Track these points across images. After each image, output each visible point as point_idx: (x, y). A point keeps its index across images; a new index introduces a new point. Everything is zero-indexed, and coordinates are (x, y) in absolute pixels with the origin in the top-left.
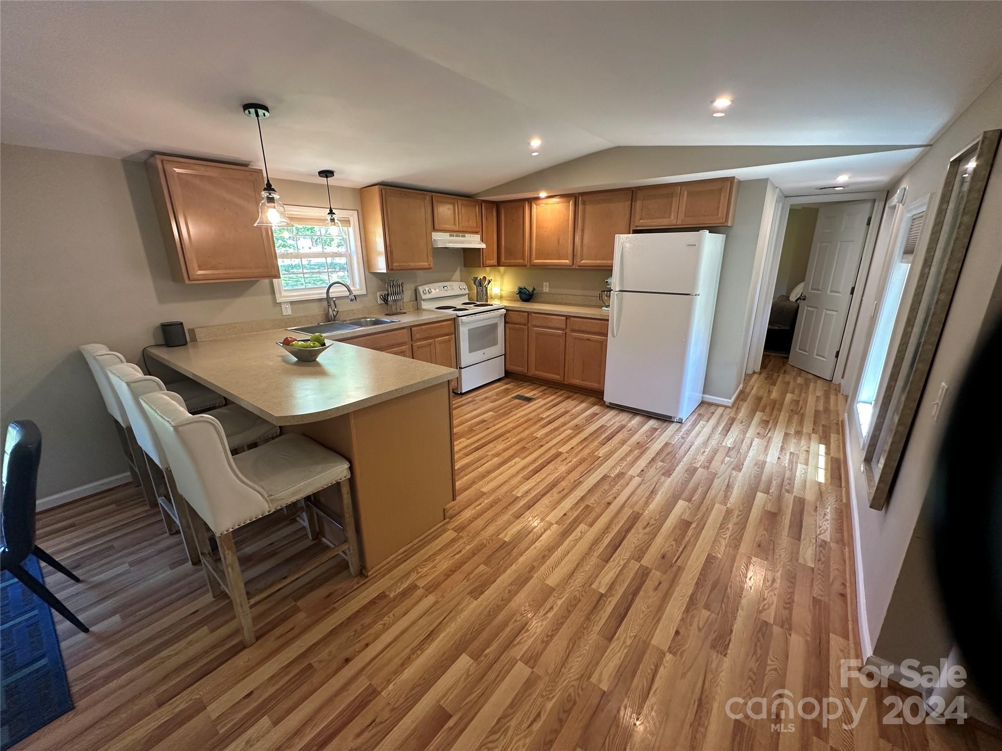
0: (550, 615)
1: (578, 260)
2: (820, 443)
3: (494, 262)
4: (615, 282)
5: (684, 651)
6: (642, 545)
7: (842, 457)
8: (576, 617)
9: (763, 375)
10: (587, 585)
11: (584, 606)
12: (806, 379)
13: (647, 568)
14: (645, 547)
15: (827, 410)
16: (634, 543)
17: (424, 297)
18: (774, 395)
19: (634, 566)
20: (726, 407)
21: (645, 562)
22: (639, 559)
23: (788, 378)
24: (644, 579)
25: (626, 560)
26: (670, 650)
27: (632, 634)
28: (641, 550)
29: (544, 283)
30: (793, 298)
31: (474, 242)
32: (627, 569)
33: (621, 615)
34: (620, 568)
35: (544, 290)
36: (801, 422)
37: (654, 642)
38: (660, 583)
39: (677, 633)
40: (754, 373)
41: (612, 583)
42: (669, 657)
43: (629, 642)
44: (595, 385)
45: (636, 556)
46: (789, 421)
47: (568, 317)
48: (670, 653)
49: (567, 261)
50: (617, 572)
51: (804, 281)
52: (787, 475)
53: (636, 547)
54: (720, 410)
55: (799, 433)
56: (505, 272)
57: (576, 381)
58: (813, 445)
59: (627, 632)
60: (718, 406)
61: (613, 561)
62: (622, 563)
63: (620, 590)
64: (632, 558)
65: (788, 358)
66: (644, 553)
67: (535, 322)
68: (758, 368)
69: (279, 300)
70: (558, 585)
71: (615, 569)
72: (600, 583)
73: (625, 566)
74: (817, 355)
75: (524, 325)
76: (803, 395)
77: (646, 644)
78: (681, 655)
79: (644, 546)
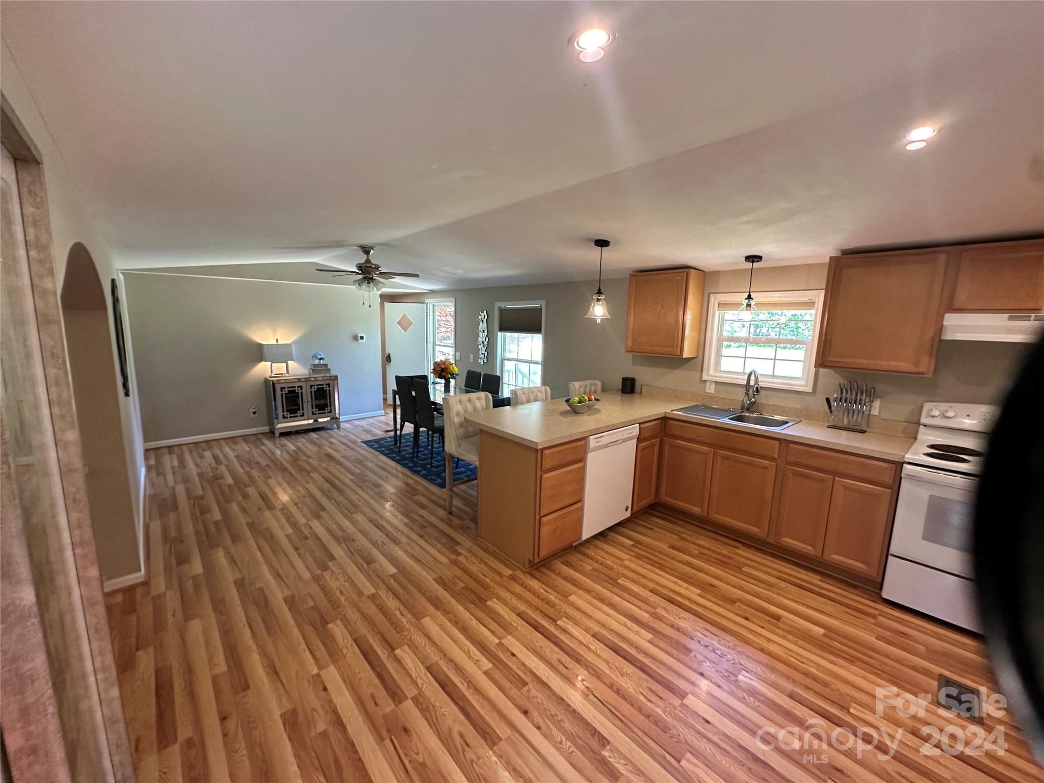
0: (397, 613)
5: (310, 684)
6: (433, 714)
8: (385, 626)
10: (409, 642)
11: (392, 634)
13: (400, 703)
14: (429, 717)
16: (441, 707)
19: (411, 692)
21: (409, 704)
22: (416, 701)
24: (389, 692)
25: (420, 686)
26: (319, 675)
27: (348, 655)
28: (427, 710)
32: (410, 683)
33: (368, 655)
34: (414, 676)
37: (332, 668)
38: (376, 704)
39: (325, 689)
41: (400, 662)
42: (315, 671)
43: (345, 651)
45: (421, 700)
48: (317, 674)
50: (410, 672)
53: (434, 707)
59: (352, 653)
61: (425, 674)
62: (419, 682)
63: (391, 666)
64: (419, 694)
66: (421, 710)
70: (421, 624)
71: (414, 671)
72: (406, 652)
73: (416, 683)
77: (334, 661)
78: (309, 681)
79: (430, 714)
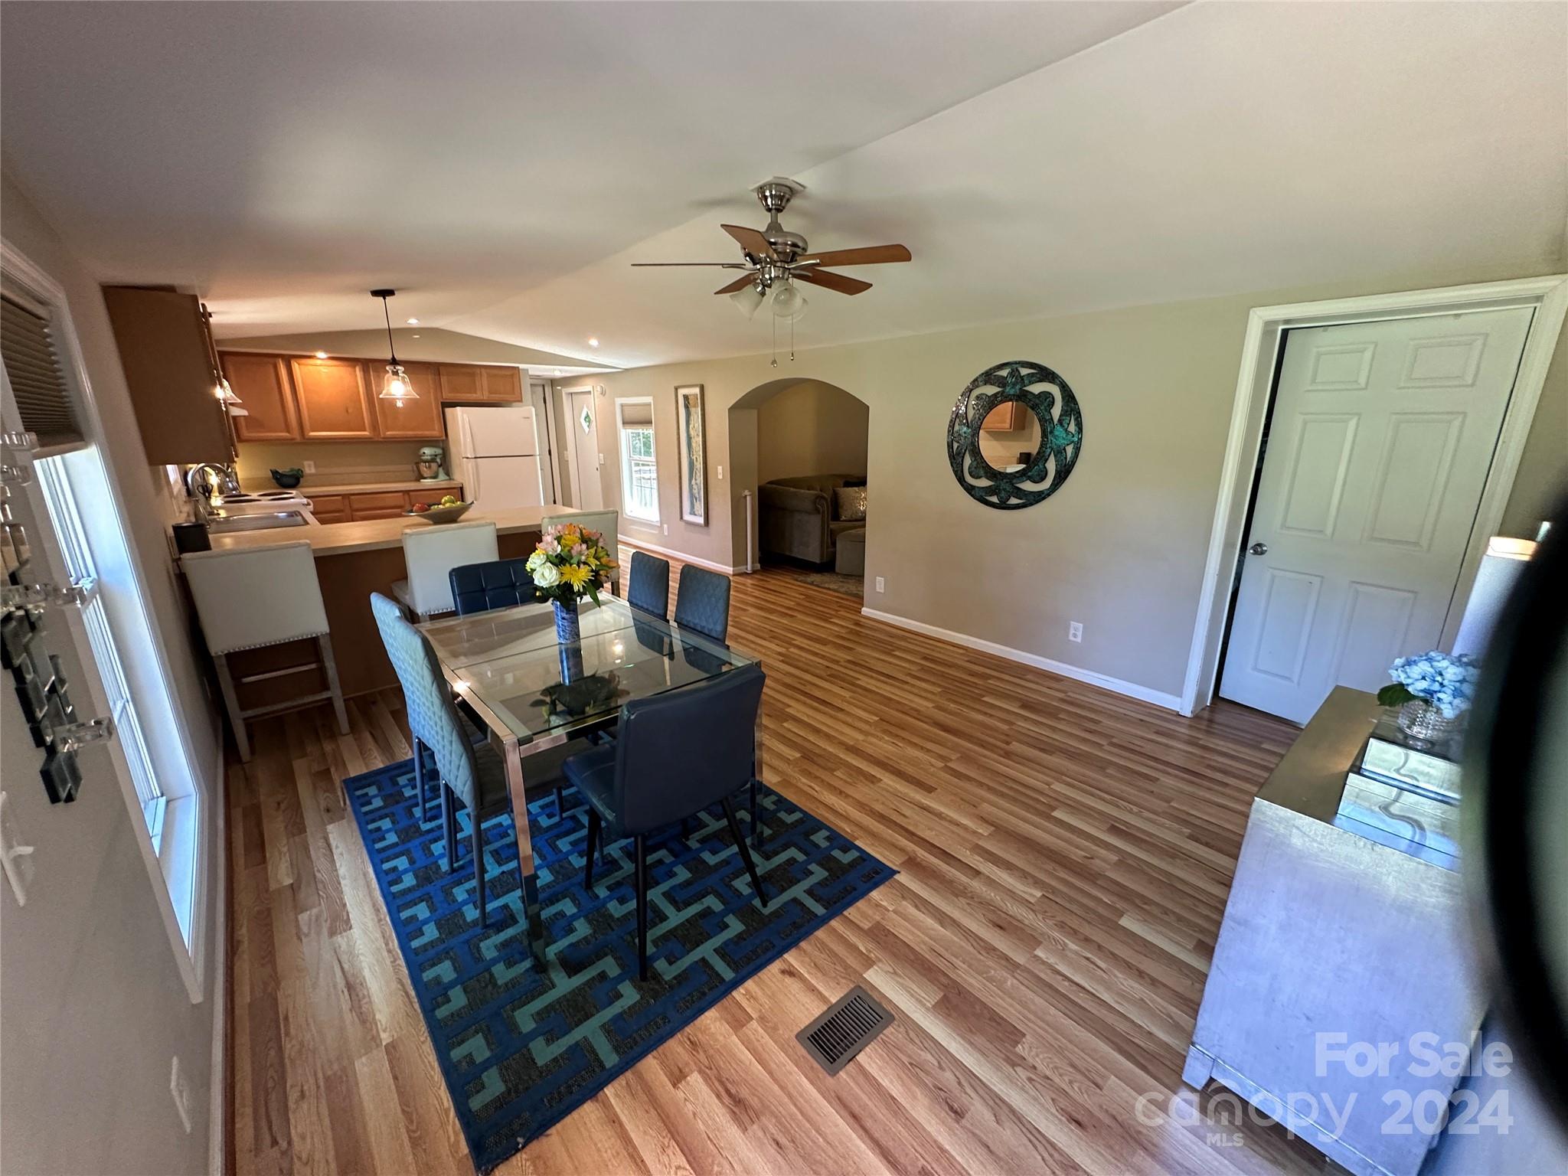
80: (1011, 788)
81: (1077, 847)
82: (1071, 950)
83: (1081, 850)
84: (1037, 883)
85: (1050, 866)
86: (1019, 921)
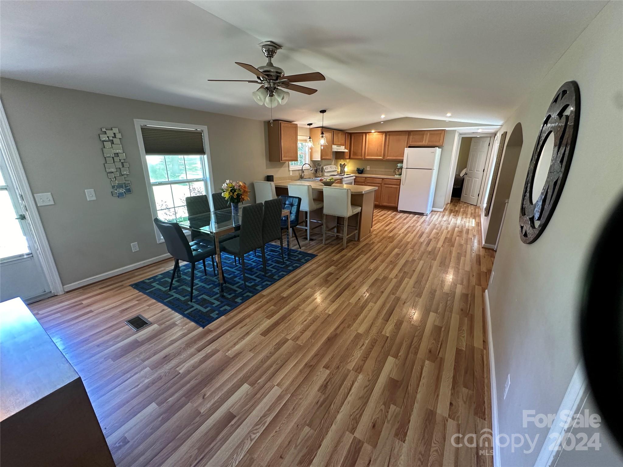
1: (386, 157)
2: (473, 219)
3: (348, 157)
4: (404, 165)
7: (480, 222)
9: (451, 204)
12: (468, 205)
15: (475, 212)
17: (326, 171)
18: (457, 209)
20: (441, 212)
23: (460, 205)
29: (368, 167)
30: (461, 175)
31: (342, 149)
35: (367, 169)
36: (467, 214)
40: (448, 203)
44: (393, 205)
46: (463, 215)
47: (383, 179)
49: (381, 157)
51: (466, 168)
52: (464, 225)
54: (439, 213)
55: (466, 217)
56: (349, 162)
57: (385, 204)
58: (471, 219)
60: (438, 212)
65: (460, 199)
67: (368, 181)
68: (449, 202)
69: (290, 169)
74: (471, 196)
75: (364, 182)
76: (467, 209)
80: (271, 366)
81: (214, 392)
82: (145, 380)
83: (211, 394)
84: (188, 372)
85: (199, 378)
86: (167, 363)
